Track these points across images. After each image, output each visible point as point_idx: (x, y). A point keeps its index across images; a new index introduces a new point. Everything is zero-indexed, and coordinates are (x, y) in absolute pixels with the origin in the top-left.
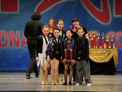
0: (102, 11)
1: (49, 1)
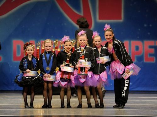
0: (82, 14)
1: (13, 1)
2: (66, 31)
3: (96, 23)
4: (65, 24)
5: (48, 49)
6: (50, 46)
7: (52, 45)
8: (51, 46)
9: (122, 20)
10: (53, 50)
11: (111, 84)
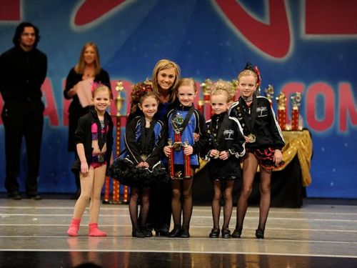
0: (267, 21)
2: (230, 59)
3: (299, 42)
4: (228, 44)
5: (186, 101)
6: (190, 92)
7: (196, 91)
8: (193, 93)
10: (200, 103)
11: (332, 184)
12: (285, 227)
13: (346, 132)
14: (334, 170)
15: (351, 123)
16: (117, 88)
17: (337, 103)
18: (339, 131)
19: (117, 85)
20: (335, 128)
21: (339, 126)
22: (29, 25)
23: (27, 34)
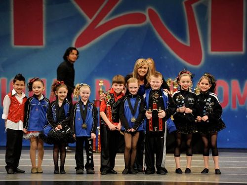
0: (188, 44)
2: (166, 67)
3: (207, 56)
4: (165, 58)
6: (136, 86)
9: (243, 53)
11: (228, 140)
12: (200, 165)
13: (236, 109)
14: (229, 132)
15: (239, 103)
16: (100, 84)
17: (230, 92)
18: (232, 109)
19: (100, 83)
20: (229, 107)
21: (232, 106)
22: (75, 49)
23: (73, 54)
